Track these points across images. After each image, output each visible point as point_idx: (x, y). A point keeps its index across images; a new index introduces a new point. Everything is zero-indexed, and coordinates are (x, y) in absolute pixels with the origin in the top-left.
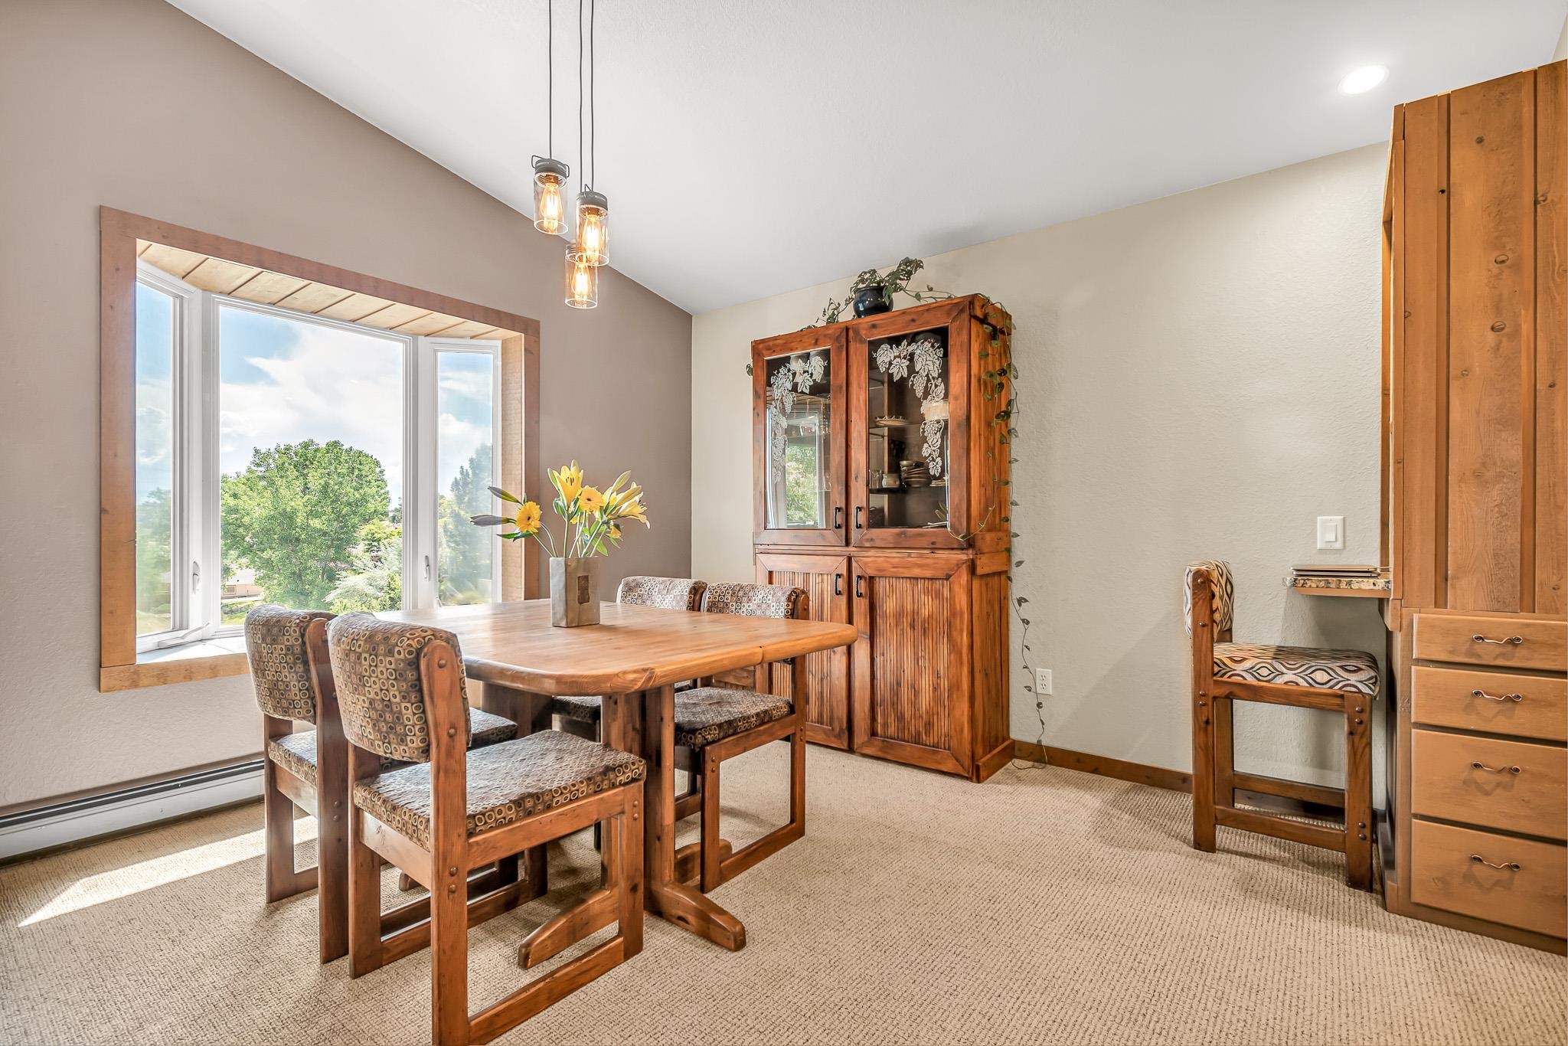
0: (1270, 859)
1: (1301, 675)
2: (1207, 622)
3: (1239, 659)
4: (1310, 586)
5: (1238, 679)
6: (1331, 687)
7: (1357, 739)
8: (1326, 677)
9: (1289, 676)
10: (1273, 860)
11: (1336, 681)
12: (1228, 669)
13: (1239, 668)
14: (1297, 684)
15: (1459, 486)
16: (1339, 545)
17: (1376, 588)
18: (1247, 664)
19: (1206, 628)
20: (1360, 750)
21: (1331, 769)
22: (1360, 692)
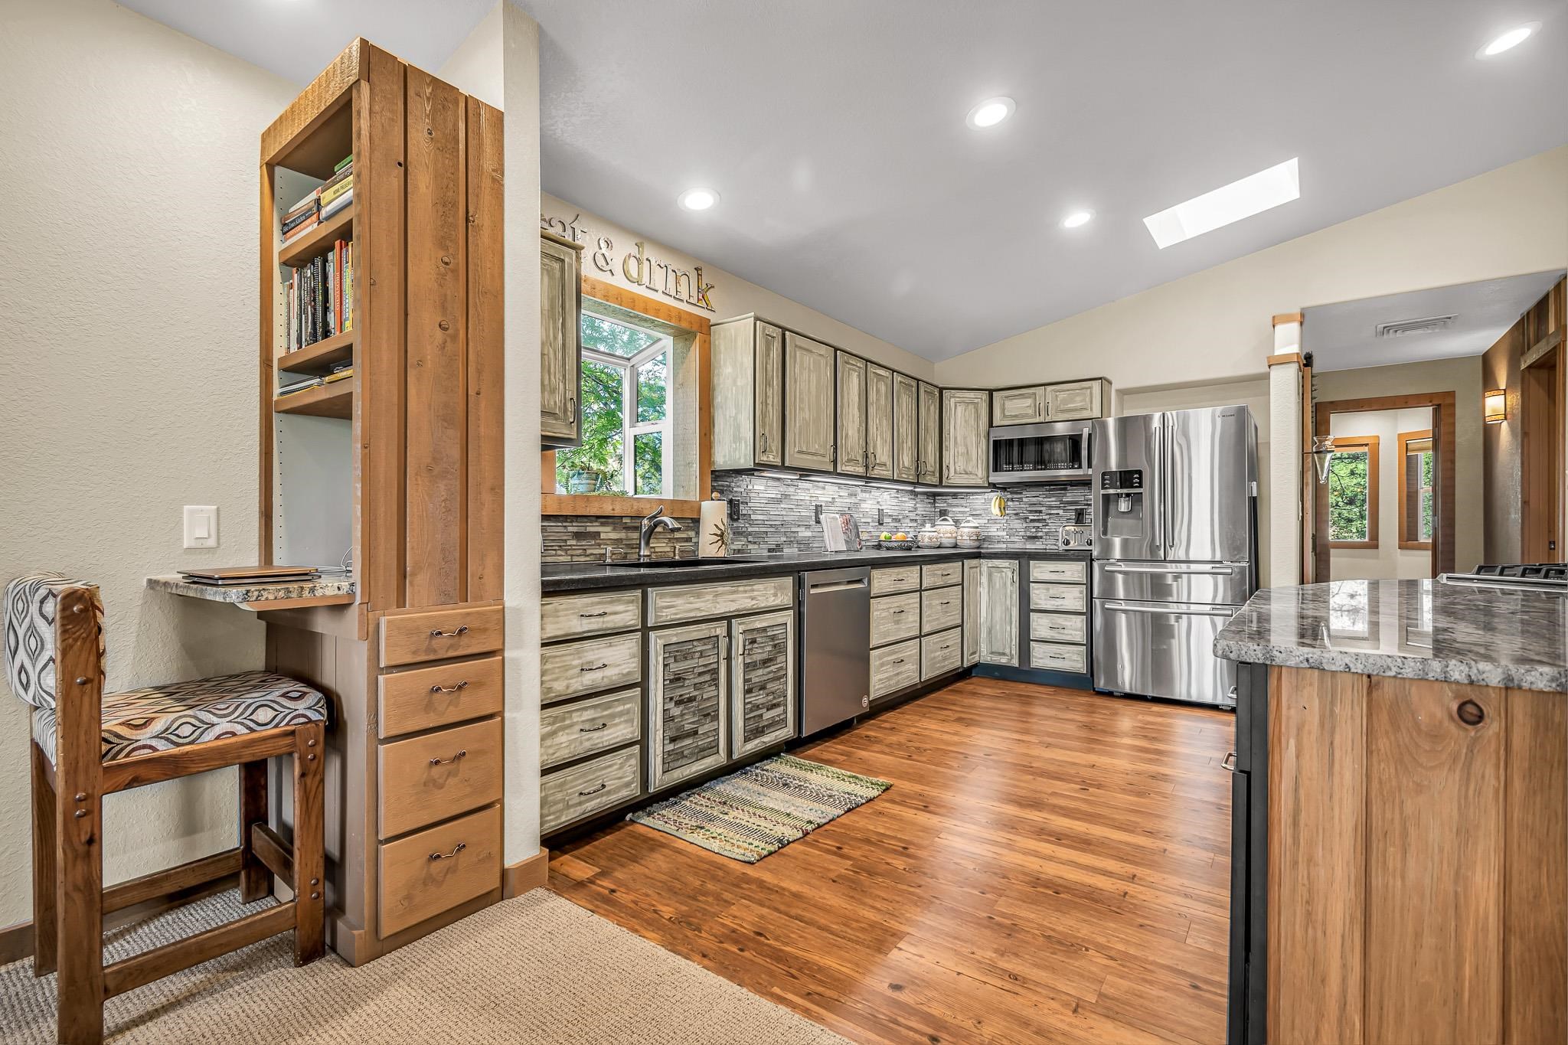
0: (186, 998)
1: (239, 720)
2: (90, 675)
3: (142, 721)
4: (267, 599)
5: (145, 754)
6: (276, 726)
7: (308, 780)
8: (271, 714)
9: (223, 726)
10: (190, 997)
11: (282, 714)
12: (126, 743)
13: (144, 736)
14: (234, 734)
15: (416, 480)
16: (212, 542)
17: (341, 592)
18: (158, 726)
19: (89, 686)
20: (313, 793)
21: (202, 830)
22: (310, 721)
